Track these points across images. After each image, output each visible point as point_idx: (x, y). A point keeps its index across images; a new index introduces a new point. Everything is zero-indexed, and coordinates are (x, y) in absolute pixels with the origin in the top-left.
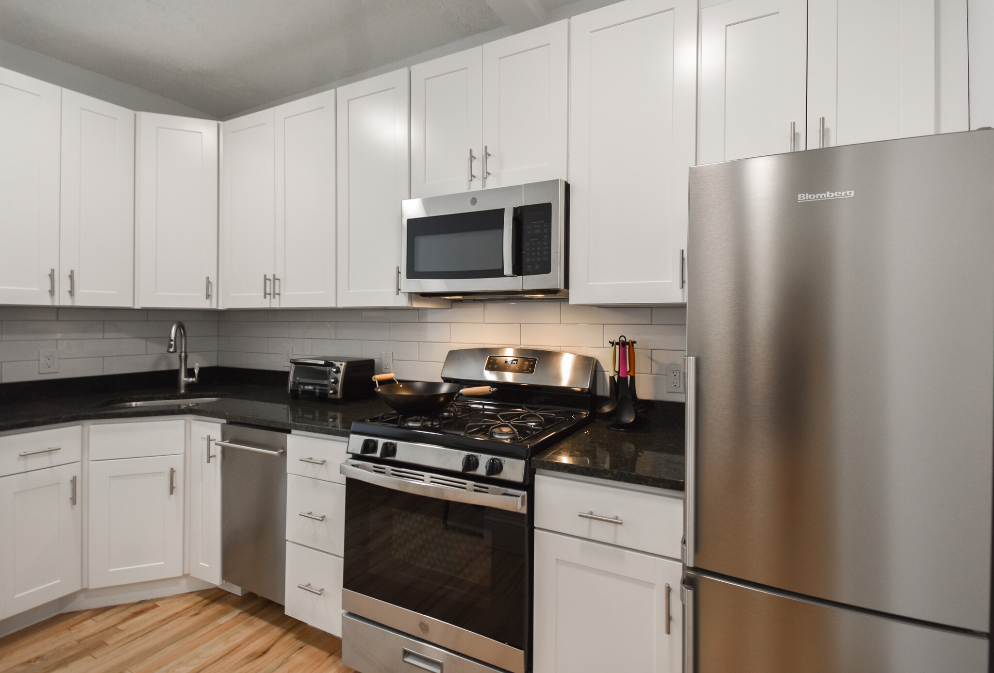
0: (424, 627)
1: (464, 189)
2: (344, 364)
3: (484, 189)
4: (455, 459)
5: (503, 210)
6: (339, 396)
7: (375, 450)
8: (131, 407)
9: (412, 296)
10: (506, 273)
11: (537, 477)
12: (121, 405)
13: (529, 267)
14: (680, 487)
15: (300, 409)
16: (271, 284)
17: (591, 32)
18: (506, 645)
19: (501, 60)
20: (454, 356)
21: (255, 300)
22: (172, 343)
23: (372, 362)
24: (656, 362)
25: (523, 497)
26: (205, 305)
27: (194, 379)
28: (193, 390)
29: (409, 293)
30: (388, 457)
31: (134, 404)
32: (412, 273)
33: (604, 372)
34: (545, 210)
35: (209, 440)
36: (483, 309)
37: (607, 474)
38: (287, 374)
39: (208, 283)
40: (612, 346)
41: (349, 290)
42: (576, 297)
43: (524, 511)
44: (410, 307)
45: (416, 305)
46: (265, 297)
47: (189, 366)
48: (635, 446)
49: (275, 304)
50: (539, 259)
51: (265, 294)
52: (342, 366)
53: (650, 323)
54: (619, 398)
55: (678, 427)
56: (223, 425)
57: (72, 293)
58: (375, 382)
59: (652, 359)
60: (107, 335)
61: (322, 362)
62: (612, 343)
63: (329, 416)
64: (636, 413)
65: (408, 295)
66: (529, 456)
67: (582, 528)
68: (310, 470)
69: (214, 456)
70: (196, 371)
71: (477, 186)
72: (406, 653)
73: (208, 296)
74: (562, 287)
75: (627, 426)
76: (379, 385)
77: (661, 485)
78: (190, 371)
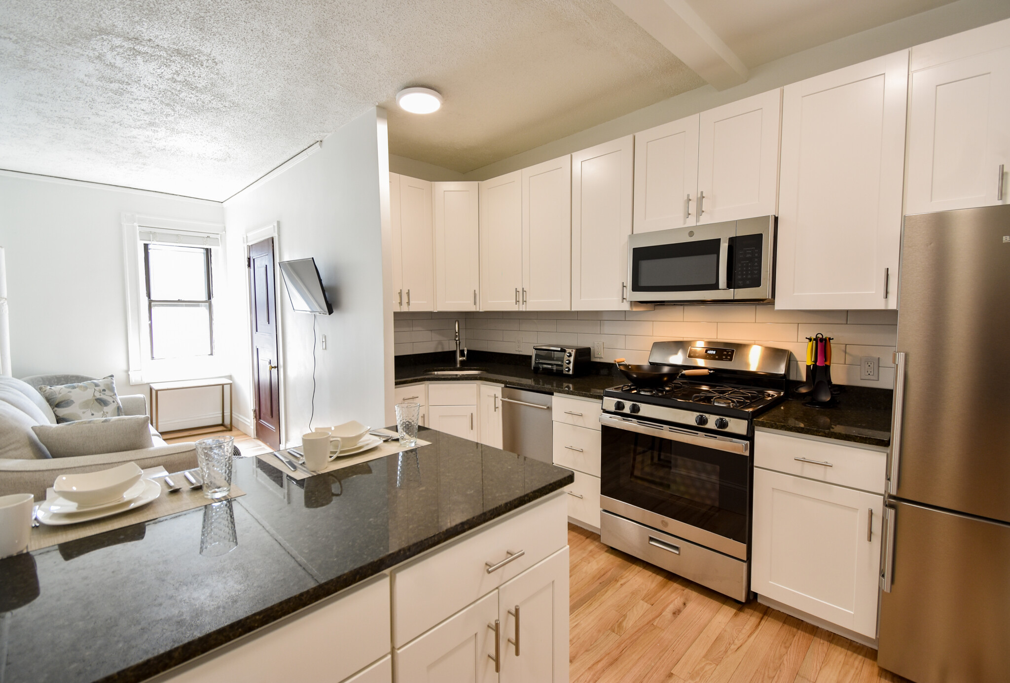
0: (665, 524)
1: (680, 225)
2: (573, 350)
3: (698, 224)
4: (690, 418)
5: (719, 240)
6: (571, 372)
7: (623, 407)
8: (434, 374)
9: (634, 303)
10: (720, 287)
11: (756, 433)
12: (430, 373)
13: (740, 282)
14: (886, 443)
15: (541, 380)
16: (521, 294)
17: (803, 97)
18: (731, 540)
19: (716, 123)
20: (657, 345)
21: (509, 305)
22: (457, 334)
23: (589, 349)
24: (850, 355)
25: (746, 445)
26: (473, 308)
27: (464, 358)
28: (464, 366)
29: (631, 301)
30: (634, 414)
31: (436, 373)
32: (636, 287)
33: (797, 361)
34: (757, 239)
35: (495, 397)
36: (683, 311)
37: (819, 433)
38: (530, 357)
39: (475, 293)
40: (810, 341)
41: (581, 299)
42: (779, 304)
43: (747, 454)
44: (629, 310)
45: (634, 309)
46: (516, 304)
47: (461, 349)
48: (830, 418)
49: (522, 308)
50: (749, 276)
51: (516, 301)
52: (573, 352)
53: (845, 323)
54: (816, 383)
55: (871, 408)
56: (502, 388)
57: (408, 303)
59: (846, 352)
60: (415, 329)
61: (559, 349)
62: (810, 340)
63: (564, 386)
64: (832, 394)
65: (630, 303)
66: (750, 418)
67: (797, 468)
68: (570, 419)
69: (498, 408)
70: (466, 353)
71: (691, 222)
72: (651, 539)
73: (475, 303)
74: (770, 297)
75: (824, 405)
77: (867, 442)
78: (462, 352)
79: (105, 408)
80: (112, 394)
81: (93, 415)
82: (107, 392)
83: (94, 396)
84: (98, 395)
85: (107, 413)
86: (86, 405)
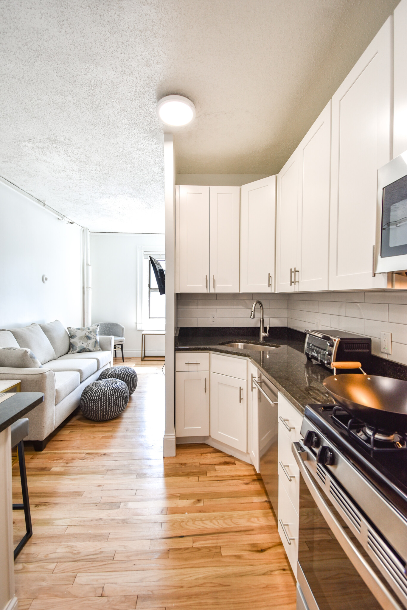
2: (337, 340)
22: (252, 313)
23: (368, 340)
26: (268, 290)
27: (267, 335)
28: (266, 341)
29: (388, 273)
35: (252, 377)
39: (270, 276)
41: (337, 275)
44: (391, 289)
45: (398, 286)
46: (291, 285)
47: (265, 326)
49: (296, 289)
51: (291, 282)
52: (336, 341)
56: (258, 369)
58: (333, 370)
61: (321, 335)
65: (388, 277)
69: (255, 388)
70: (268, 329)
73: (270, 285)
76: (336, 374)
78: (265, 329)
79: (89, 341)
80: (94, 334)
81: (83, 343)
82: (92, 333)
83: (86, 334)
84: (87, 334)
85: (89, 343)
86: (81, 338)
